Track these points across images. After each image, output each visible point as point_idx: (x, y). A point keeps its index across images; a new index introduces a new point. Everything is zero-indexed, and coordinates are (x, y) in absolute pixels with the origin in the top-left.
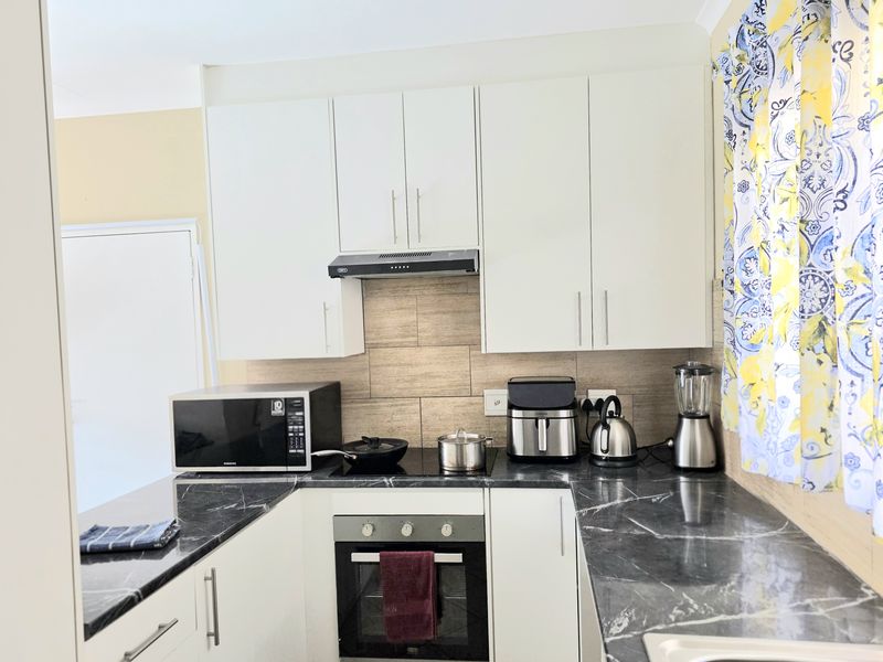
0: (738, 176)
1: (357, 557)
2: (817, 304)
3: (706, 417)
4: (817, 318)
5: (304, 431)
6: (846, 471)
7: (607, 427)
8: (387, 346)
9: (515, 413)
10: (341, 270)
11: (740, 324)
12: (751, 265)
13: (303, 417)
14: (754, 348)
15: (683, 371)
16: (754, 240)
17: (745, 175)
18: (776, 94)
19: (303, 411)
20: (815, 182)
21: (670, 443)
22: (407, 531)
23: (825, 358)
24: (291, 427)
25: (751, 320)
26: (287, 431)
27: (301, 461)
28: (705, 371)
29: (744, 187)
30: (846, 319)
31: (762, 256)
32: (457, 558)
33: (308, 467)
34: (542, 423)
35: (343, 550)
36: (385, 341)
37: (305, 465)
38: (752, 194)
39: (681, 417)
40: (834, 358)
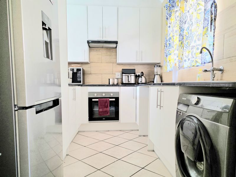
0: (168, 25)
1: (93, 100)
2: (181, 39)
3: (160, 75)
4: (181, 41)
5: (81, 76)
6: (184, 62)
7: (141, 77)
8: (95, 62)
9: (124, 75)
10: (90, 42)
11: (168, 50)
12: (170, 40)
13: (81, 72)
14: (170, 54)
15: (156, 66)
16: (171, 36)
17: (170, 25)
18: (175, 10)
19: (80, 71)
20: (182, 21)
21: (153, 80)
22: (104, 95)
23: (182, 47)
24: (78, 75)
25: (170, 50)
26: (77, 76)
27: (80, 82)
28: (160, 66)
29: (169, 27)
30: (185, 40)
31: (172, 38)
32: (114, 100)
33: (82, 83)
34: (129, 76)
35: (90, 99)
36: (94, 61)
37: (81, 83)
38: (171, 28)
39: (155, 75)
40: (183, 47)
